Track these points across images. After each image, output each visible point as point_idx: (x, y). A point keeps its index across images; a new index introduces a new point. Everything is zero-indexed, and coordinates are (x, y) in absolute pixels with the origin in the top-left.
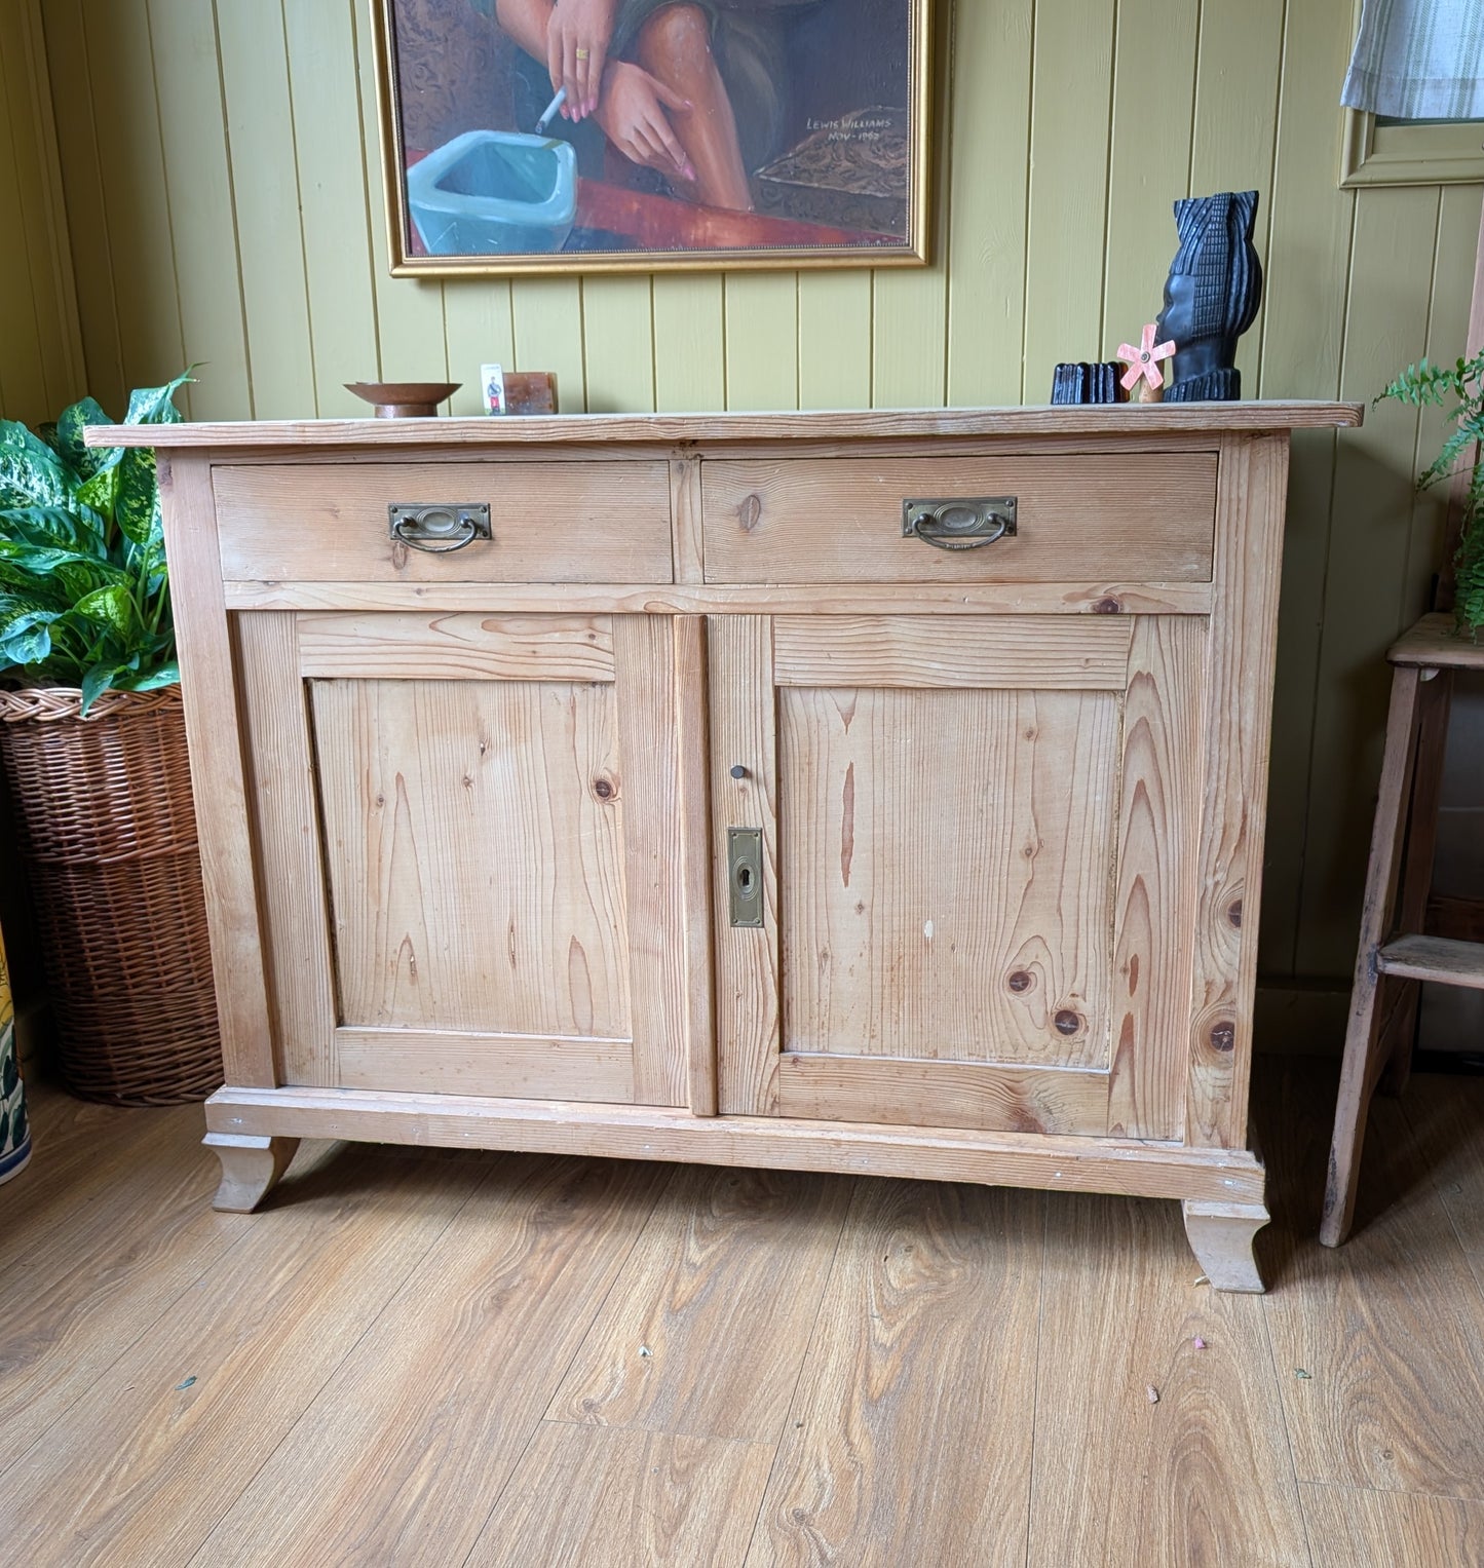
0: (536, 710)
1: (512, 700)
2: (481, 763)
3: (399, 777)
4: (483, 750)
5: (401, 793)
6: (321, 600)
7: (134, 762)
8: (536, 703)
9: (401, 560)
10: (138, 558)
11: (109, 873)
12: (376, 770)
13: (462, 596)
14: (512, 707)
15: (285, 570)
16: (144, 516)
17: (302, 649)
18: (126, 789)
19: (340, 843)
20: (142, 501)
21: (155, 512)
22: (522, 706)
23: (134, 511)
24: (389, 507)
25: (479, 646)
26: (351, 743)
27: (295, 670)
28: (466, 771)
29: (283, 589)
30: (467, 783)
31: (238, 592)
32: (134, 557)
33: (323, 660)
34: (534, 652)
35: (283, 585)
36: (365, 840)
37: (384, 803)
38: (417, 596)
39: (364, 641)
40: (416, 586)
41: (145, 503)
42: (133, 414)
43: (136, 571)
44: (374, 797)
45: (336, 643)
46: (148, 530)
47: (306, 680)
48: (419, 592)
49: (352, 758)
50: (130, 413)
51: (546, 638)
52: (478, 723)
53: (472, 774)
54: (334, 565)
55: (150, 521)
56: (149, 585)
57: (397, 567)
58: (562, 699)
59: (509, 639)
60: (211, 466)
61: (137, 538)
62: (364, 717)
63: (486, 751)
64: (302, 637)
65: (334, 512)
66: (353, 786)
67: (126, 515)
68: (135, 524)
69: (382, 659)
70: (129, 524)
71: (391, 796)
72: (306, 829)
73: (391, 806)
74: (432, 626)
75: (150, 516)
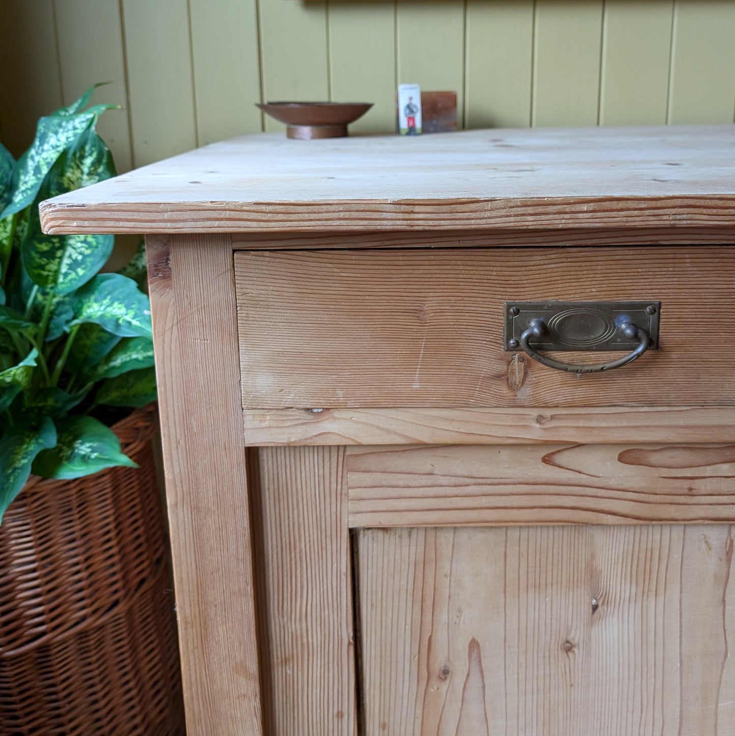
0: (676, 556)
1: (643, 546)
2: (591, 623)
3: (474, 645)
4: (595, 608)
5: (474, 663)
6: (388, 432)
7: (43, 539)
8: (677, 548)
9: (518, 377)
10: (40, 298)
11: (12, 665)
12: (441, 637)
13: (604, 424)
14: (642, 555)
15: (340, 393)
16: (54, 258)
17: (352, 493)
18: (34, 570)
19: (384, 726)
20: (53, 243)
21: (67, 254)
22: (656, 553)
23: (43, 254)
24: (509, 307)
25: (612, 483)
26: (410, 604)
27: (339, 519)
28: (569, 632)
29: (335, 418)
30: (568, 647)
31: (266, 424)
32: (36, 298)
33: (381, 505)
34: (691, 489)
35: (336, 414)
36: (419, 722)
37: (449, 676)
38: (538, 425)
39: (444, 481)
40: (535, 413)
41: (57, 245)
42: (42, 144)
43: (37, 313)
44: (437, 666)
45: (401, 483)
46: (57, 272)
47: (352, 531)
48: (540, 419)
49: (409, 621)
50: (37, 143)
51: (709, 471)
52: (592, 575)
53: (577, 636)
54: (416, 386)
55: (60, 264)
56: (52, 326)
57: (512, 387)
58: (714, 543)
59: (656, 472)
60: (234, 251)
61: (42, 281)
62: (430, 573)
63: (600, 608)
64: (353, 478)
65: (417, 313)
66: (407, 657)
67: (33, 259)
68: (42, 267)
69: (467, 502)
70: (35, 268)
71: (460, 666)
72: (340, 715)
73: (458, 680)
74: (547, 460)
75: (61, 258)
